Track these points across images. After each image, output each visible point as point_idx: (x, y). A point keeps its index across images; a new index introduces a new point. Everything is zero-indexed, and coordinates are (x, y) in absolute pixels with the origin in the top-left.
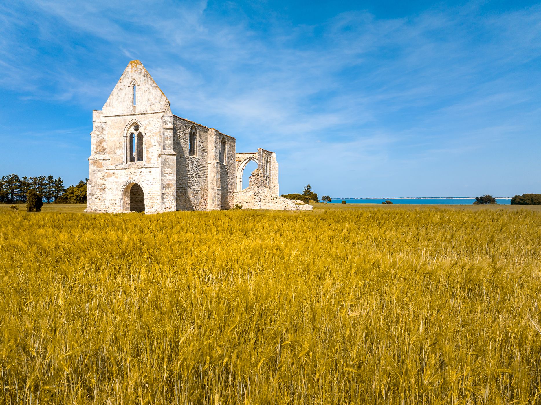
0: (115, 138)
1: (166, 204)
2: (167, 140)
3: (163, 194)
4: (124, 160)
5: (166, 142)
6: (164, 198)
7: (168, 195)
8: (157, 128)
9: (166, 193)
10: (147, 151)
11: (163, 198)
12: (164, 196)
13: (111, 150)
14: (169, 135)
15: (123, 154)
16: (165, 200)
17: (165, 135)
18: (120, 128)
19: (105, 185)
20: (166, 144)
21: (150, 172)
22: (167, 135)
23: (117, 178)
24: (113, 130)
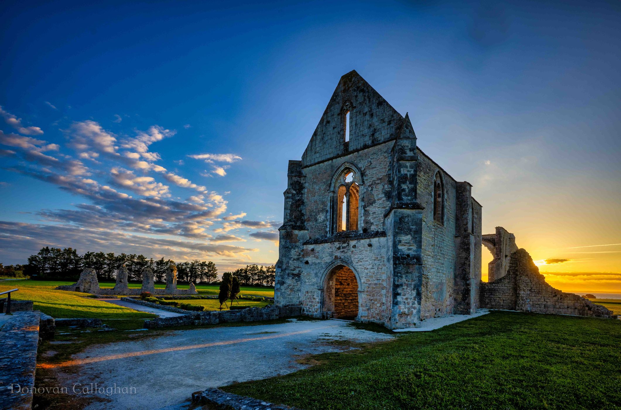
0: (316, 198)
1: (402, 306)
2: (404, 183)
3: (396, 286)
4: (328, 229)
5: (404, 186)
6: (399, 294)
7: (405, 287)
8: (384, 170)
9: (401, 285)
10: (365, 211)
11: (396, 295)
12: (399, 290)
13: (311, 215)
14: (408, 174)
15: (327, 220)
16: (399, 298)
17: (402, 172)
18: (324, 180)
19: (300, 269)
20: (404, 190)
21: (370, 245)
22: (406, 172)
23: (317, 258)
24: (315, 186)
